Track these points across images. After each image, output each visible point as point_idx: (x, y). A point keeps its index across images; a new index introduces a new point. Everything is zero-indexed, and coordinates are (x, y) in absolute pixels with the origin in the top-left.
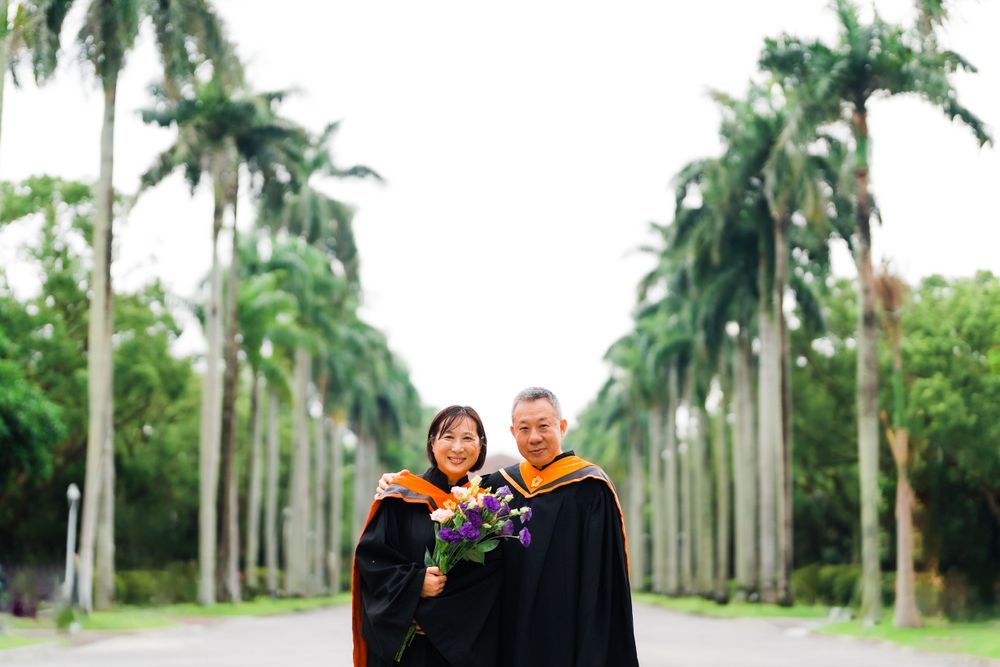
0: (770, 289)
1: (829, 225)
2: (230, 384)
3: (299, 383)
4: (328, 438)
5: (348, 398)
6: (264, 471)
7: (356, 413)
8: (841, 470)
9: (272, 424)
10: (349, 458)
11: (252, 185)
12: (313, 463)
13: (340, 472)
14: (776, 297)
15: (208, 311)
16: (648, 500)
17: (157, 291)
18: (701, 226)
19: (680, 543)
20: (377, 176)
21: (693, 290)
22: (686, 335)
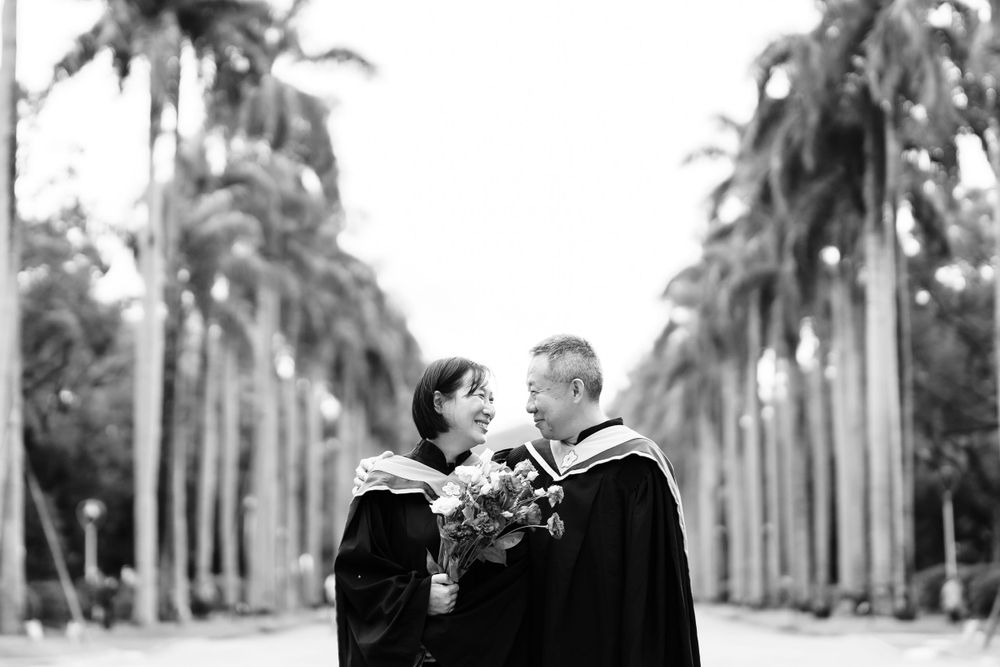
0: (879, 202)
1: (956, 117)
2: (173, 335)
3: (264, 333)
4: (302, 404)
5: (327, 351)
6: (218, 450)
7: (337, 372)
8: (976, 440)
9: (227, 386)
10: (329, 431)
11: (200, 75)
12: (282, 436)
13: (317, 450)
14: (888, 213)
15: (143, 240)
16: (722, 481)
17: (76, 215)
18: (790, 120)
19: (765, 537)
20: (363, 62)
21: (780, 203)
22: (770, 265)
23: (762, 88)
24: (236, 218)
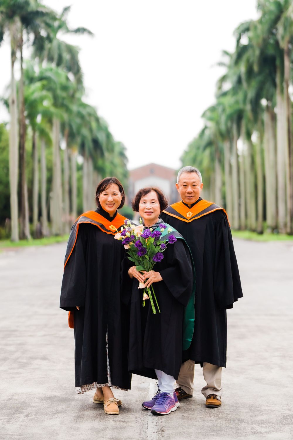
0: (282, 83)
2: (22, 136)
3: (55, 134)
4: (70, 159)
5: (79, 140)
7: (82, 147)
9: (42, 153)
10: (80, 168)
11: (28, 40)
12: (63, 171)
13: (75, 175)
14: (285, 85)
15: (10, 102)
16: (224, 184)
18: (249, 53)
19: (239, 205)
20: (90, 33)
21: (245, 84)
22: (241, 106)
23: (238, 41)
24: (44, 93)
